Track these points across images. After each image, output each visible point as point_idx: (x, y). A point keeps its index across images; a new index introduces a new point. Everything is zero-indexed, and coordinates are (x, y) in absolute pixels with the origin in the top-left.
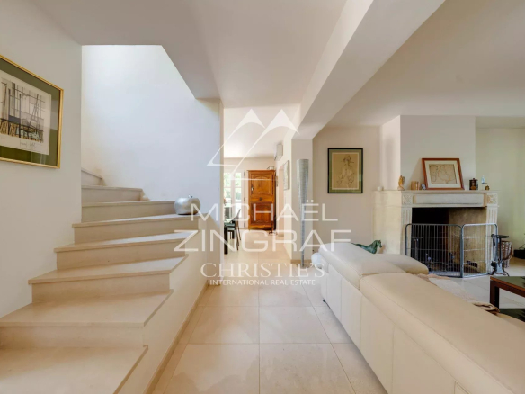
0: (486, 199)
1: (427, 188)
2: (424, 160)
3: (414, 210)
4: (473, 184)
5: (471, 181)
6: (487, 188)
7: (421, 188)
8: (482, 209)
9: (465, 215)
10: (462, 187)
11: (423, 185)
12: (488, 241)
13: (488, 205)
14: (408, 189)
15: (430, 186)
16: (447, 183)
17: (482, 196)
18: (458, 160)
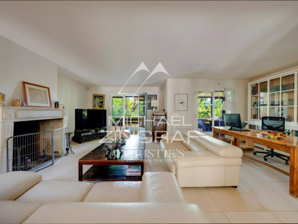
0: (63, 114)
1: (27, 106)
2: (24, 83)
3: (15, 123)
4: (57, 104)
5: (55, 103)
6: (63, 107)
7: (22, 105)
8: (61, 119)
9: (51, 124)
10: (51, 106)
11: (24, 103)
12: (64, 137)
13: (64, 117)
14: (10, 106)
15: (30, 103)
16: (42, 103)
17: (61, 112)
18: (48, 89)
